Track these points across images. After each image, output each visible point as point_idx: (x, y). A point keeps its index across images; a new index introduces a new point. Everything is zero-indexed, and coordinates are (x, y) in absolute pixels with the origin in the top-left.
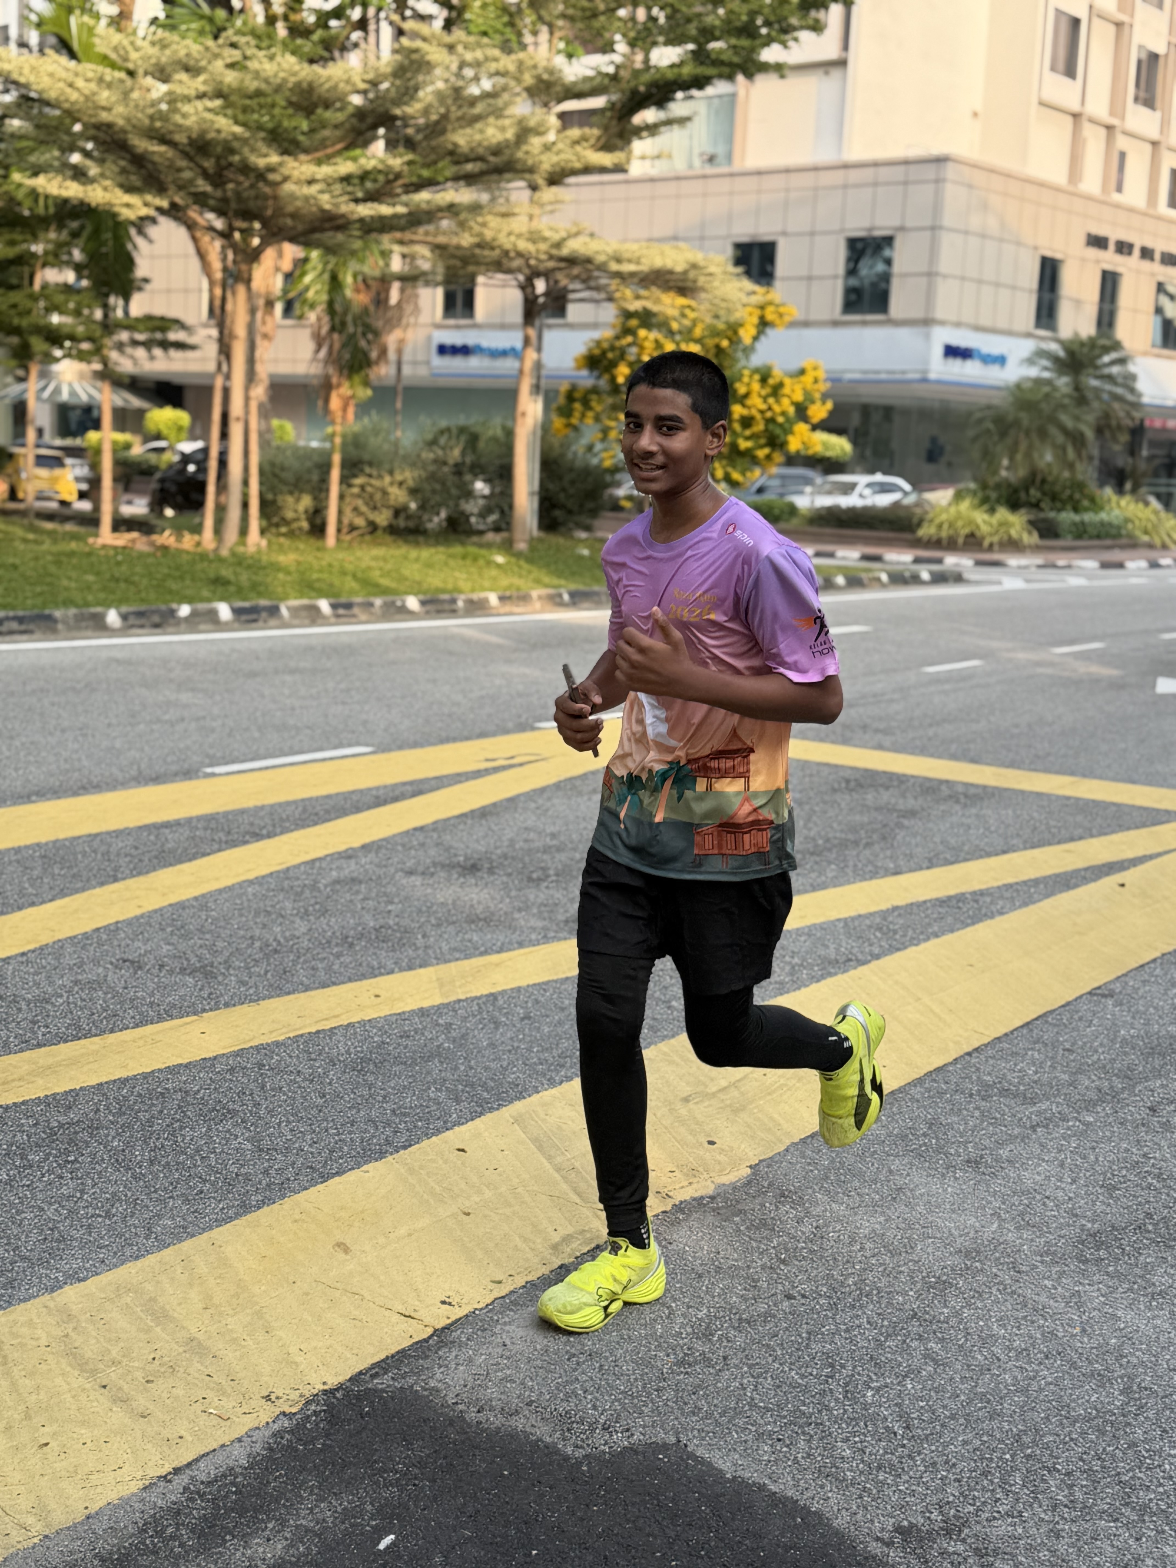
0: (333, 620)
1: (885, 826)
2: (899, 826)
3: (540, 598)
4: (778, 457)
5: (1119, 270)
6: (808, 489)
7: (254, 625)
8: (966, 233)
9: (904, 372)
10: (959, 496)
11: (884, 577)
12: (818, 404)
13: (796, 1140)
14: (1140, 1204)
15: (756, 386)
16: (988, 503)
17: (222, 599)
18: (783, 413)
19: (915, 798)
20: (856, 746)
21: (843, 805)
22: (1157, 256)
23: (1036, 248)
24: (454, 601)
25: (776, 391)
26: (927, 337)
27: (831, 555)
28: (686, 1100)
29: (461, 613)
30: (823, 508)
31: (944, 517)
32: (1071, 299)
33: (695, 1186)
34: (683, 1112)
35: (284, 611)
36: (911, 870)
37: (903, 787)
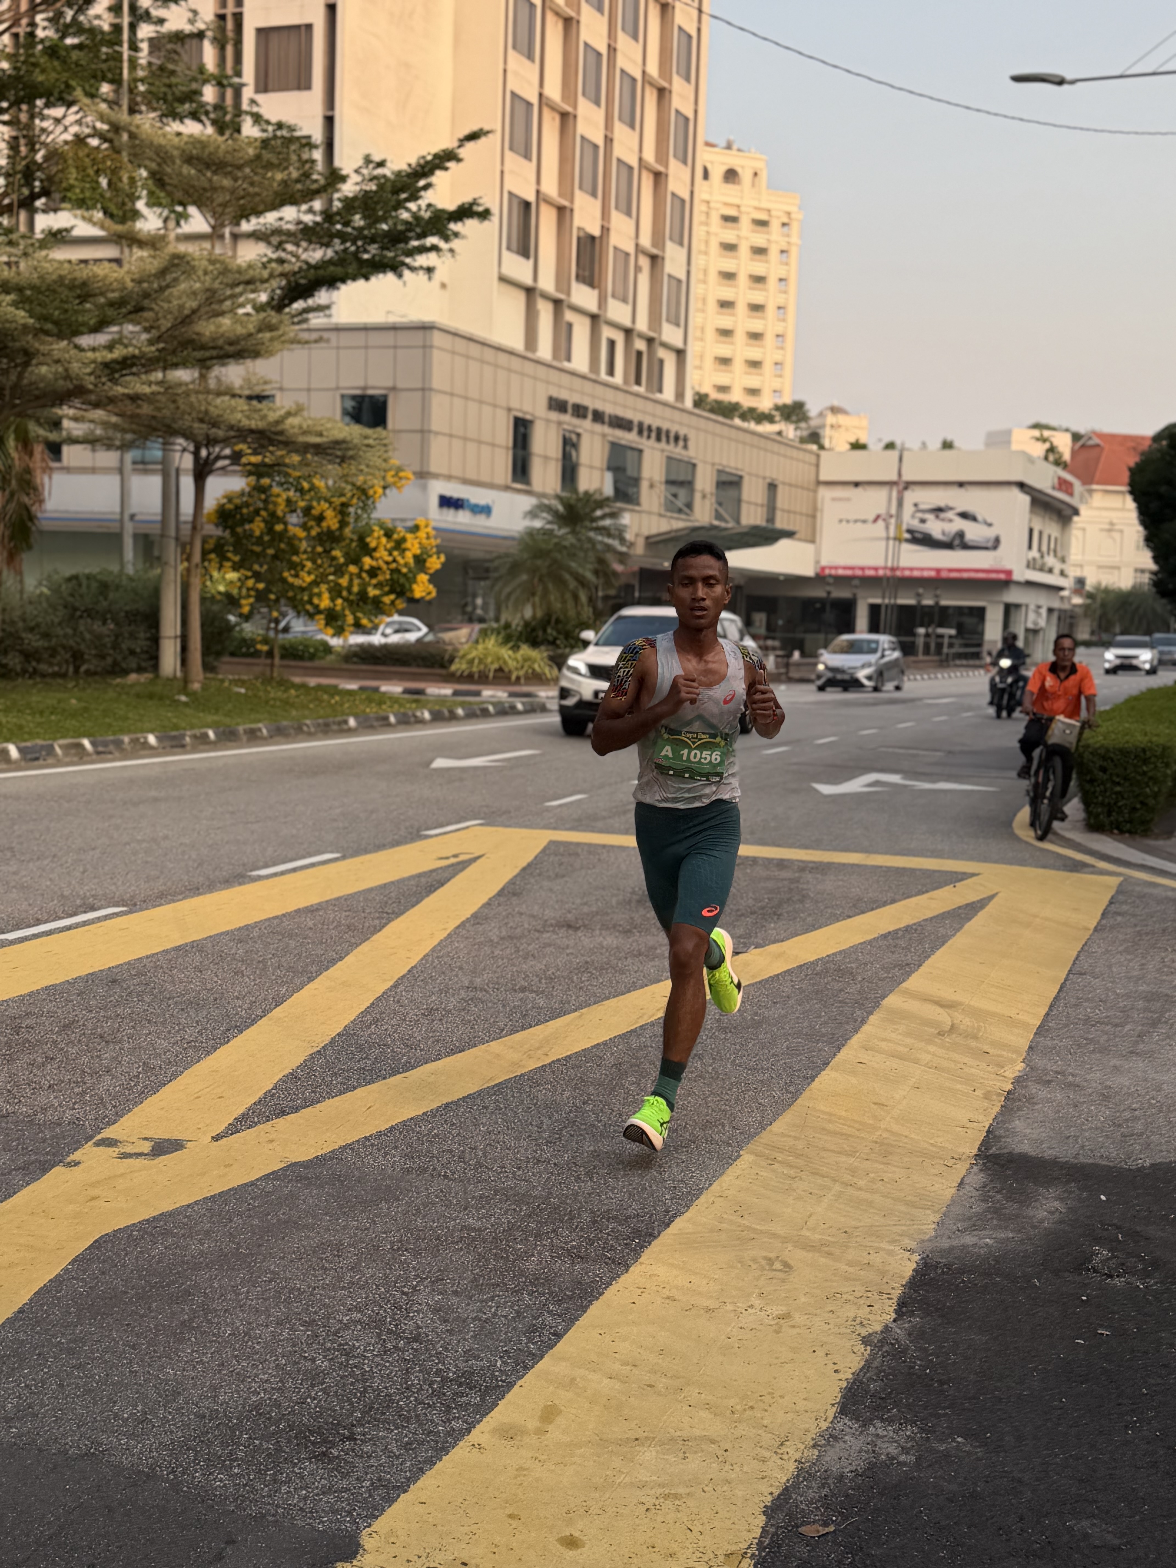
0: (94, 757)
3: (245, 732)
4: (401, 604)
5: (579, 430)
7: (36, 763)
8: (452, 394)
10: (483, 634)
12: (435, 557)
15: (383, 541)
16: (511, 641)
17: (8, 740)
18: (406, 565)
22: (607, 419)
23: (509, 410)
24: (183, 736)
25: (400, 545)
26: (424, 488)
29: (188, 748)
30: (356, 646)
31: (474, 654)
32: (540, 456)
35: (58, 750)
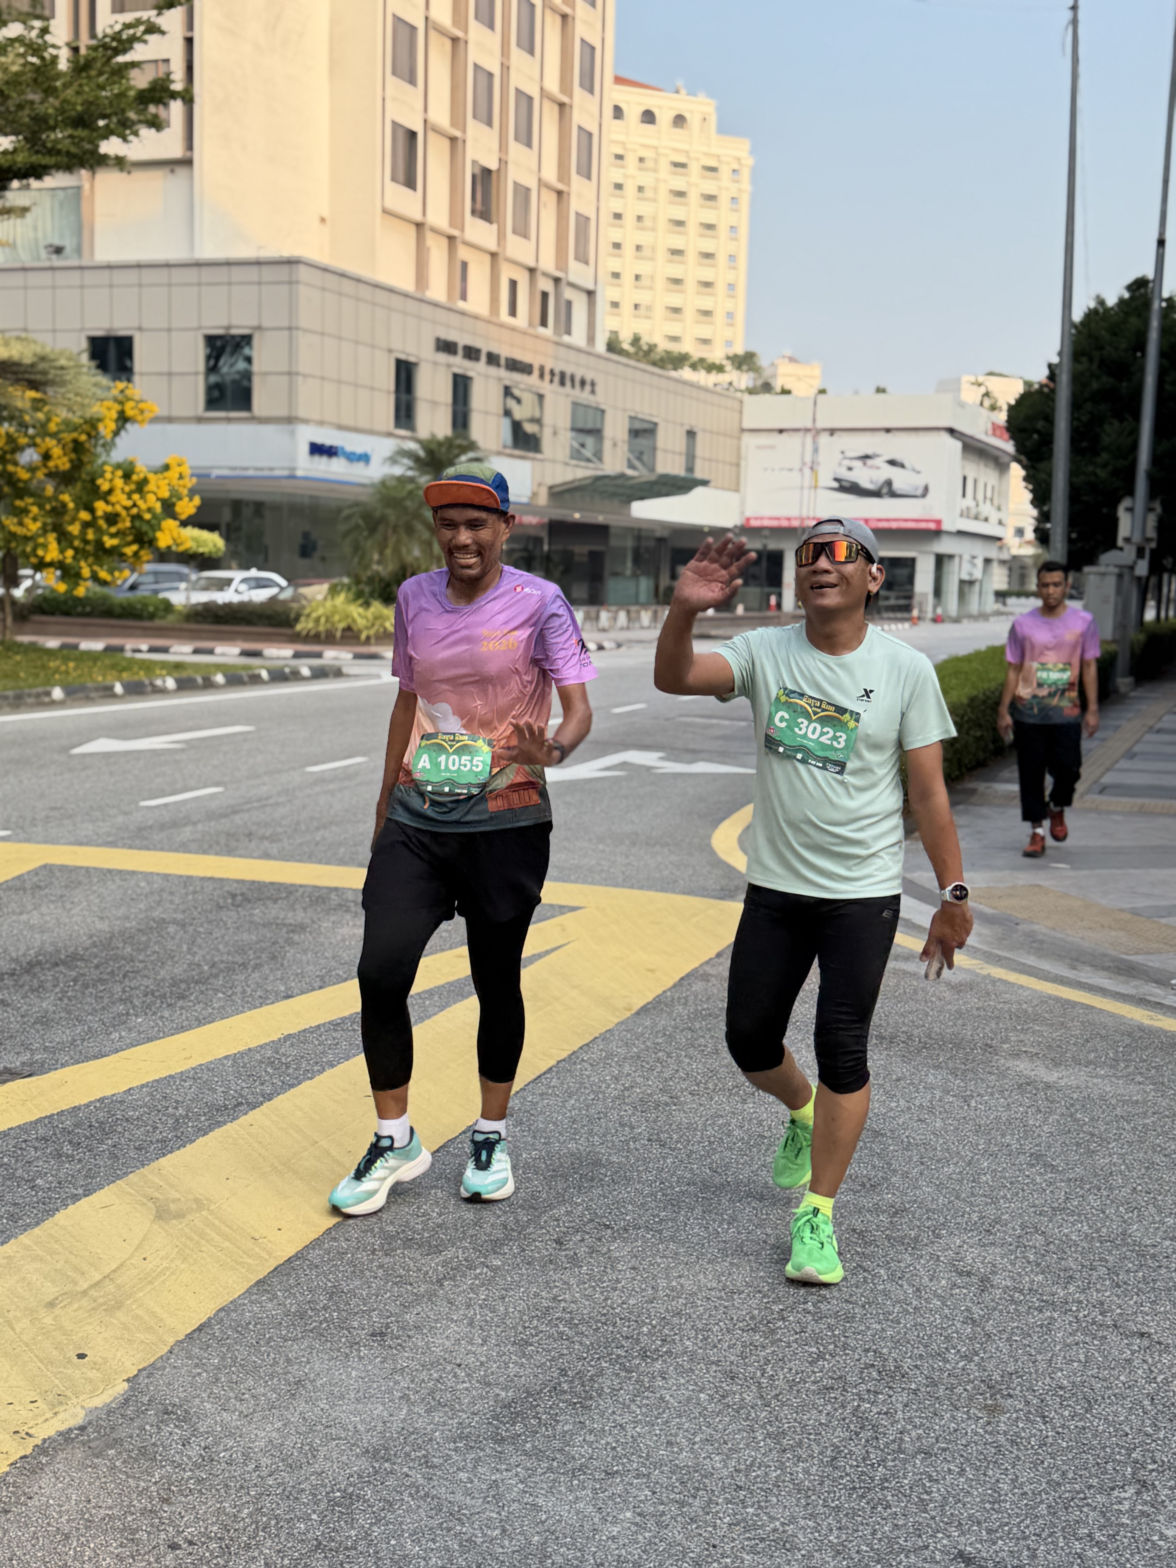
1: (273, 943)
2: (290, 942)
4: (146, 555)
5: (469, 374)
6: (183, 585)
8: (323, 334)
9: (271, 469)
10: (334, 591)
11: (264, 674)
12: (186, 499)
13: (181, 1337)
14: (553, 1359)
15: (119, 483)
16: (362, 597)
18: (149, 510)
19: (305, 909)
20: (241, 856)
21: (229, 925)
22: (502, 362)
23: (390, 351)
25: (141, 487)
26: (293, 434)
27: (211, 652)
28: (51, 1305)
30: (198, 604)
31: (321, 611)
32: (426, 400)
33: (60, 1416)
34: (48, 1320)
36: (302, 993)
37: (292, 898)
